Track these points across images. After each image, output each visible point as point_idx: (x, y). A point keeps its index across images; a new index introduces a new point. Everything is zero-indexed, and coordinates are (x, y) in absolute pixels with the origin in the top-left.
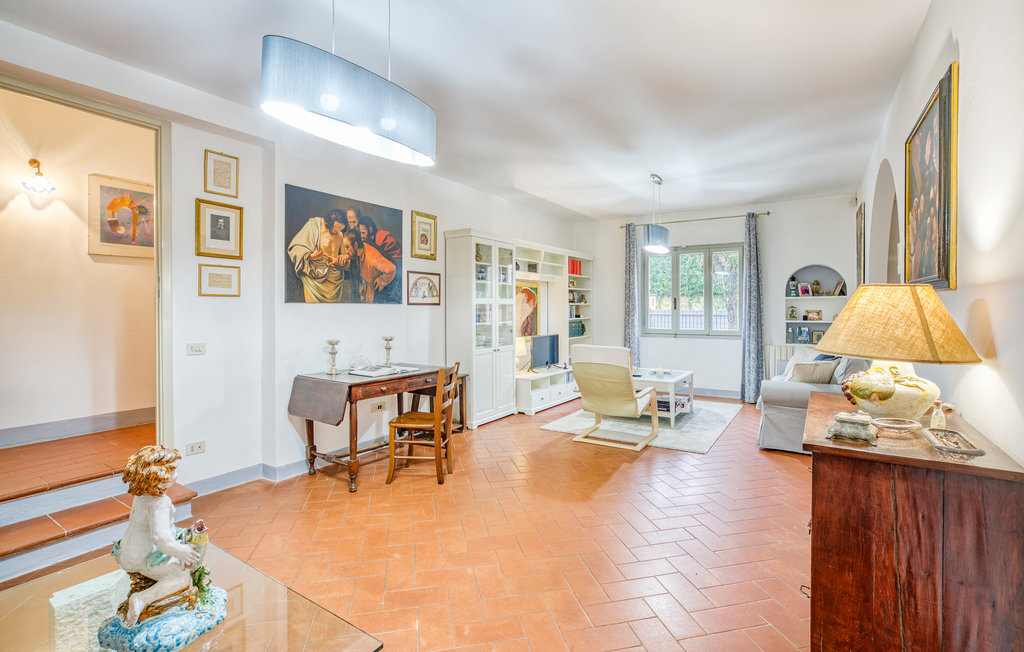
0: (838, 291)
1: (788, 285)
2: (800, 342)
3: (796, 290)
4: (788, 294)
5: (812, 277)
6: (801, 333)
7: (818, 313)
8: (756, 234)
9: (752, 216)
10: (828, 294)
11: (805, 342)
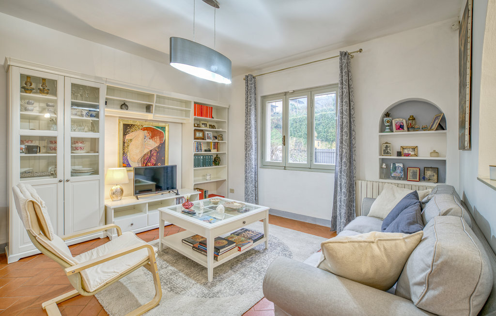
0: (436, 125)
1: (382, 122)
2: (394, 178)
3: (391, 125)
4: (382, 130)
5: (407, 113)
6: (395, 168)
7: (414, 149)
8: (349, 71)
9: (344, 55)
10: (425, 129)
11: (399, 178)
